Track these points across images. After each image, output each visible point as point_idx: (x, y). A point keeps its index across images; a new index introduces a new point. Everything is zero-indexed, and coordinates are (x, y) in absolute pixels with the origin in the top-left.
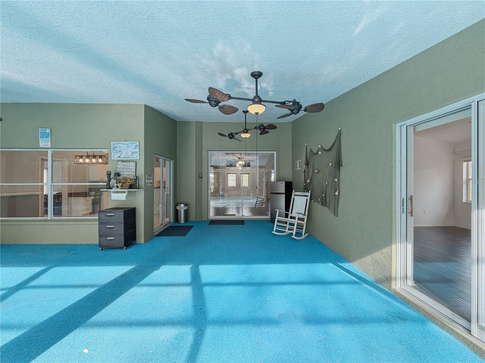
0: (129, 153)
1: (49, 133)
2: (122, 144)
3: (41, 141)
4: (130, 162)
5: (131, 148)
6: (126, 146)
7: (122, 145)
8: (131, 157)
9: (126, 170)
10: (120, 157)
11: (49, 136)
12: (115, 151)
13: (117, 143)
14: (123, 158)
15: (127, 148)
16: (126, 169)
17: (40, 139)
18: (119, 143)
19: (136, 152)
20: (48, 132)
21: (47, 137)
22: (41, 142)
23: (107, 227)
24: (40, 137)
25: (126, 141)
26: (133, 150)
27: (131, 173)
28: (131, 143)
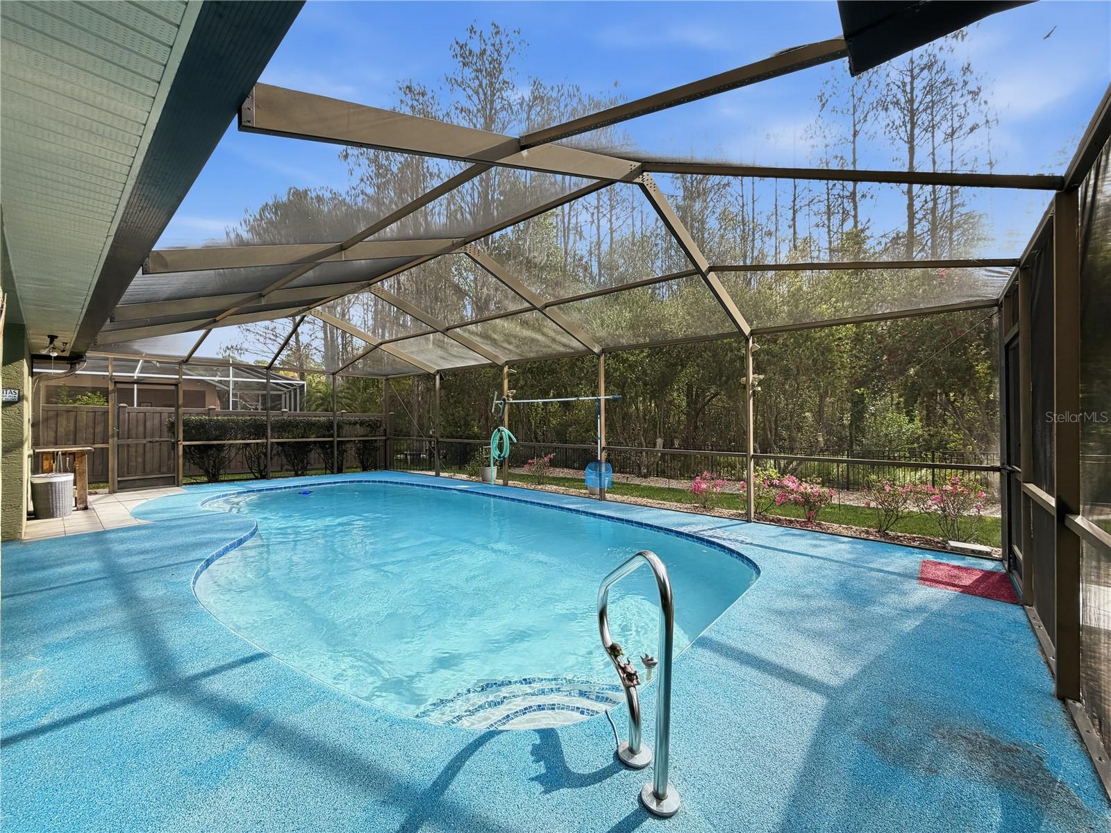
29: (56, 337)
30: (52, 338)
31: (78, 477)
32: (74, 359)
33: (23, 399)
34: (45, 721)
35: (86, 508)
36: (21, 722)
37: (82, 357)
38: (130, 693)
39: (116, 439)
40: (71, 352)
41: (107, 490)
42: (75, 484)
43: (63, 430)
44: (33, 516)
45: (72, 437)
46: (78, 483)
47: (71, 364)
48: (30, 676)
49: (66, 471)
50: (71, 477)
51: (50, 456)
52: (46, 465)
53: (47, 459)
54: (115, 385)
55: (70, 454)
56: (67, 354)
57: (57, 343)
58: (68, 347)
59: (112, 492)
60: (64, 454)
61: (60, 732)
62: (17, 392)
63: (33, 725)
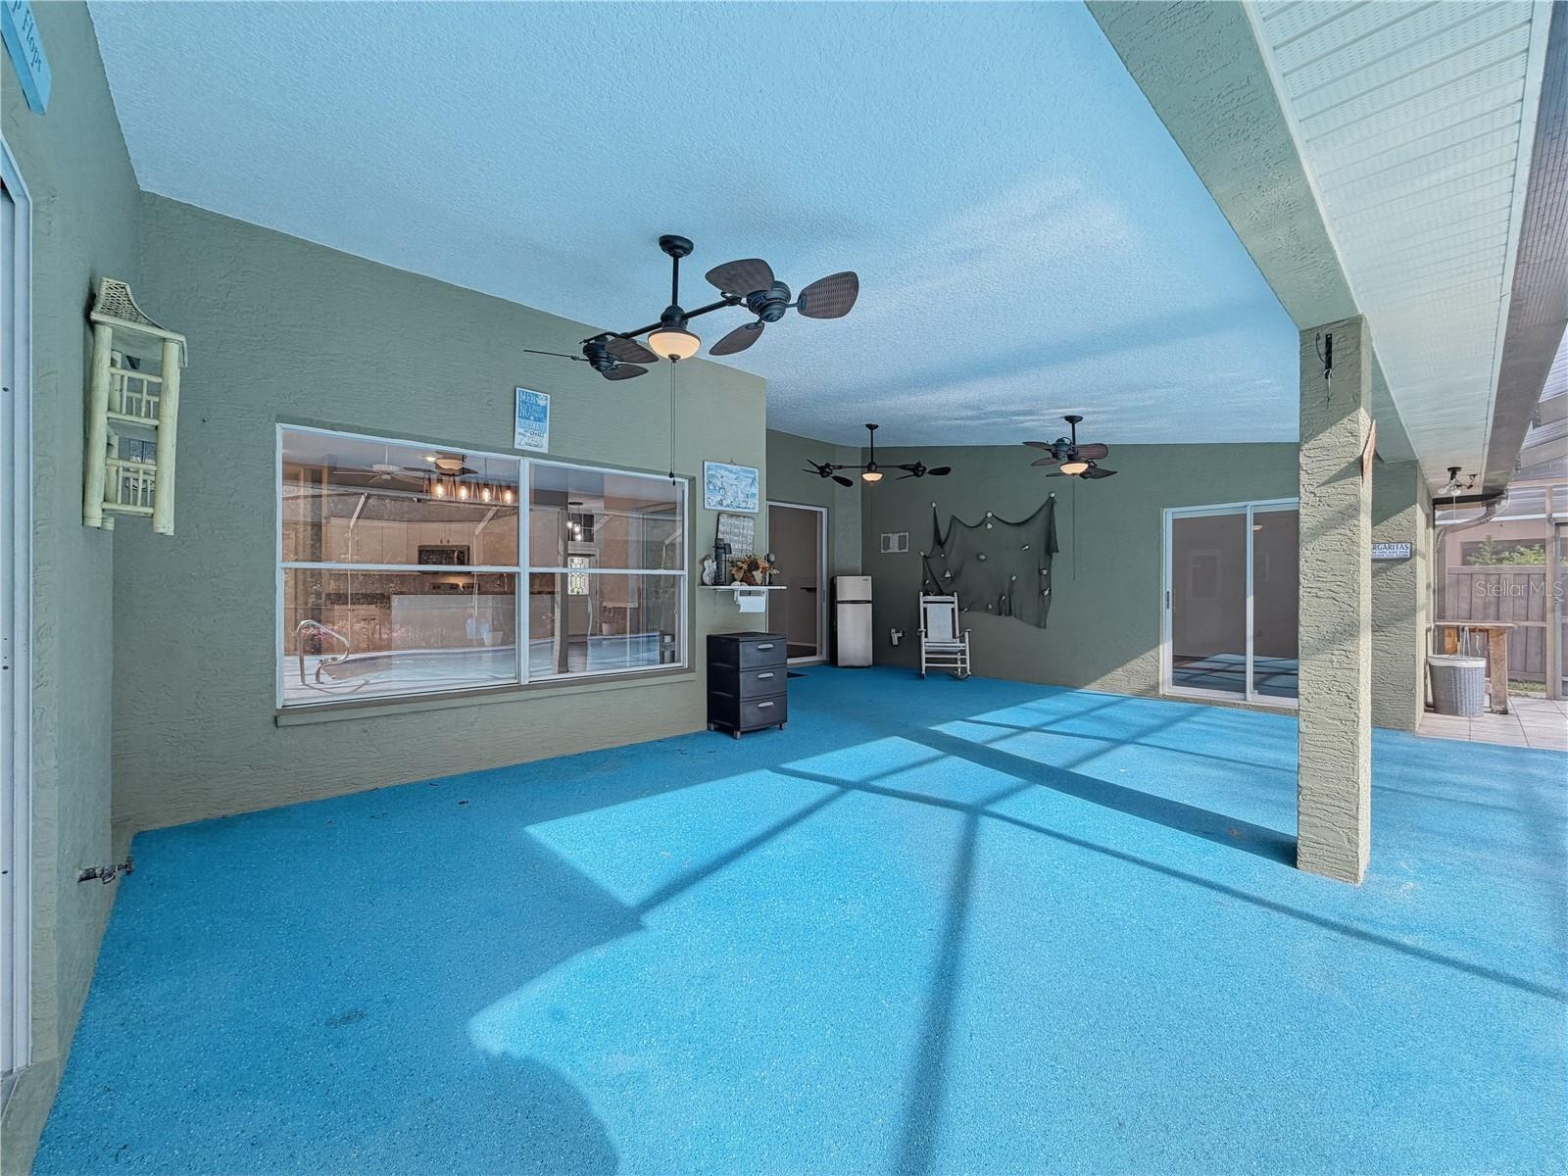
0: (740, 494)
1: (545, 407)
2: (726, 469)
3: (522, 431)
4: (746, 519)
5: (744, 483)
6: (735, 476)
7: (727, 473)
8: (744, 505)
9: (736, 538)
10: (722, 505)
11: (545, 417)
12: (711, 487)
13: (717, 466)
14: (728, 506)
15: (735, 482)
16: (735, 535)
17: (520, 422)
18: (721, 468)
19: (753, 495)
20: (542, 403)
21: (540, 420)
22: (520, 434)
23: (760, 676)
24: (519, 417)
25: (732, 463)
26: (748, 489)
27: (745, 547)
28: (744, 471)
29: (1460, 469)
30: (1454, 471)
31: (1493, 665)
32: (1491, 496)
33: (1416, 555)
34: (1407, 941)
35: (1505, 712)
36: (1383, 926)
37: (1502, 493)
38: (1527, 977)
39: (1559, 614)
40: (1485, 488)
41: (1544, 695)
42: (1488, 675)
43: (1479, 601)
44: (1432, 707)
45: (1492, 611)
46: (1493, 674)
47: (1488, 506)
48: (1400, 885)
49: (1475, 655)
50: (1482, 663)
51: (1454, 633)
52: (1448, 643)
53: (1450, 636)
54: (1557, 530)
55: (1480, 630)
56: (1477, 491)
57: (1461, 477)
58: (1479, 480)
59: (1553, 698)
60: (1472, 630)
61: (1423, 964)
62: (1409, 545)
63: (1394, 936)
